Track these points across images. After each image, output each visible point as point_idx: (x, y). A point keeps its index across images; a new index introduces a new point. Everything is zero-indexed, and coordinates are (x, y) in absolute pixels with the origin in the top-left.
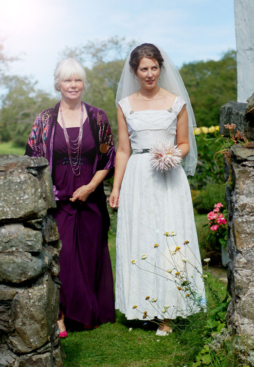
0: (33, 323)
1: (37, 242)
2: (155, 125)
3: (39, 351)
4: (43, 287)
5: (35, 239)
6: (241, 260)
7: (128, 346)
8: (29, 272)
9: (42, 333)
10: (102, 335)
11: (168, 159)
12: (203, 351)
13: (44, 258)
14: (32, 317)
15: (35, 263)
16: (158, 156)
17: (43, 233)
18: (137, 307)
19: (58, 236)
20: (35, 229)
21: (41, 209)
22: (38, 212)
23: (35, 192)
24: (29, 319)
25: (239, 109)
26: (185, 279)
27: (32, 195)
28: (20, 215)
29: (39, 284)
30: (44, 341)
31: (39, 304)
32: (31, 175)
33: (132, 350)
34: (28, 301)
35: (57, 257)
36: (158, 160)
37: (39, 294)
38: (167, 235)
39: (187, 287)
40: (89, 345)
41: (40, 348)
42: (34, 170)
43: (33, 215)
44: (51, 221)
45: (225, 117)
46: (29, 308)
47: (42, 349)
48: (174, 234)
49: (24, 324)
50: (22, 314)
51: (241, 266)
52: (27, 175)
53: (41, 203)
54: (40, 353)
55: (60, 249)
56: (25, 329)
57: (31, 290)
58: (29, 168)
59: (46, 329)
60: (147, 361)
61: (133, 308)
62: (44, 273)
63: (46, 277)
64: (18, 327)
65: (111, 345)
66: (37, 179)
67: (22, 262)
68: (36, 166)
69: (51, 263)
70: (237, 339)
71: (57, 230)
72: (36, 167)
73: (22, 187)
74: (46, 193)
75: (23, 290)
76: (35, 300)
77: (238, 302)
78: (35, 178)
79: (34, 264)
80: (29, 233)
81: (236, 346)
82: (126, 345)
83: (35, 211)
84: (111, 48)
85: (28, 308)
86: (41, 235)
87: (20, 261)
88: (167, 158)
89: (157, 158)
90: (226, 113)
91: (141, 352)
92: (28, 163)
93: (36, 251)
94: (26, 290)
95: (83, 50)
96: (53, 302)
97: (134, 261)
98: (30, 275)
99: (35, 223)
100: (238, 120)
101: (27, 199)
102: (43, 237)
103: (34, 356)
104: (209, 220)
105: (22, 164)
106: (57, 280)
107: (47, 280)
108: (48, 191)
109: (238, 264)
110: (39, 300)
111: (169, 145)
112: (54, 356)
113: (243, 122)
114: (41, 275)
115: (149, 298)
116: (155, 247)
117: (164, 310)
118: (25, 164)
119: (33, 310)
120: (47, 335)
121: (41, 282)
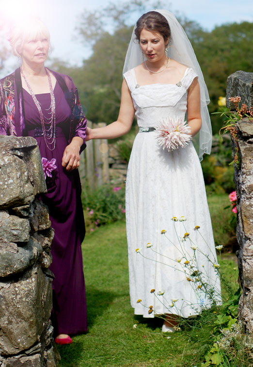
0: (20, 321)
1: (24, 231)
2: (162, 101)
3: (27, 352)
4: (31, 281)
5: (21, 228)
6: (249, 248)
7: (135, 345)
8: (15, 265)
9: (30, 332)
10: (107, 333)
11: (175, 137)
12: (212, 350)
13: (32, 249)
14: (19, 315)
15: (21, 254)
16: (165, 134)
17: (30, 221)
18: (141, 301)
19: (49, 223)
20: (21, 216)
21: (28, 195)
22: (24, 198)
23: (21, 175)
24: (15, 317)
25: (246, 79)
26: (195, 269)
27: (17, 179)
28: (4, 201)
29: (27, 278)
30: (33, 341)
31: (27, 300)
32: (16, 157)
33: (138, 349)
34: (14, 296)
35: (47, 247)
36: (164, 139)
37: (26, 289)
38: (175, 220)
39: (197, 278)
40: (92, 343)
41: (29, 349)
42: (20, 152)
43: (19, 201)
44: (41, 207)
45: (232, 89)
46: (16, 304)
47: (31, 350)
48: (184, 219)
49: (10, 322)
50: (8, 311)
51: (250, 255)
52: (11, 157)
53: (28, 188)
54: (28, 355)
55: (52, 238)
56: (12, 328)
57: (17, 285)
58: (14, 149)
59: (35, 327)
60: (155, 361)
61: (137, 302)
62: (32, 266)
63: (35, 270)
64: (3, 326)
65: (115, 344)
66: (23, 162)
67: (7, 253)
68: (22, 146)
69: (41, 254)
70: (247, 337)
71: (48, 217)
72: (22, 148)
73: (6, 171)
74: (34, 176)
75: (9, 285)
76: (23, 295)
77: (247, 295)
78: (21, 160)
79: (20, 256)
80: (14, 222)
81: (247, 344)
82: (132, 344)
83: (20, 197)
84: (135, 10)
85: (14, 305)
86: (29, 224)
87: (5, 252)
88: (174, 135)
89: (163, 135)
90: (232, 84)
91: (148, 351)
92: (12, 143)
93: (22, 241)
94: (12, 284)
95: (103, 12)
96: (43, 298)
97: (138, 249)
98: (16, 268)
99: (22, 210)
100: (245, 92)
101: (11, 183)
102: (31, 225)
103: (22, 358)
104: (231, 201)
105: (6, 145)
106: (49, 273)
107: (36, 273)
108: (37, 174)
109: (247, 252)
110: (27, 296)
111: (176, 122)
112: (46, 357)
113: (250, 94)
114: (29, 268)
115: (154, 291)
116: (162, 233)
117: (171, 305)
118: (9, 145)
119: (19, 306)
120: (37, 334)
121: (29, 275)
